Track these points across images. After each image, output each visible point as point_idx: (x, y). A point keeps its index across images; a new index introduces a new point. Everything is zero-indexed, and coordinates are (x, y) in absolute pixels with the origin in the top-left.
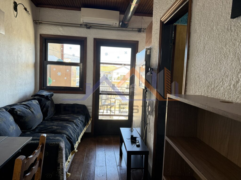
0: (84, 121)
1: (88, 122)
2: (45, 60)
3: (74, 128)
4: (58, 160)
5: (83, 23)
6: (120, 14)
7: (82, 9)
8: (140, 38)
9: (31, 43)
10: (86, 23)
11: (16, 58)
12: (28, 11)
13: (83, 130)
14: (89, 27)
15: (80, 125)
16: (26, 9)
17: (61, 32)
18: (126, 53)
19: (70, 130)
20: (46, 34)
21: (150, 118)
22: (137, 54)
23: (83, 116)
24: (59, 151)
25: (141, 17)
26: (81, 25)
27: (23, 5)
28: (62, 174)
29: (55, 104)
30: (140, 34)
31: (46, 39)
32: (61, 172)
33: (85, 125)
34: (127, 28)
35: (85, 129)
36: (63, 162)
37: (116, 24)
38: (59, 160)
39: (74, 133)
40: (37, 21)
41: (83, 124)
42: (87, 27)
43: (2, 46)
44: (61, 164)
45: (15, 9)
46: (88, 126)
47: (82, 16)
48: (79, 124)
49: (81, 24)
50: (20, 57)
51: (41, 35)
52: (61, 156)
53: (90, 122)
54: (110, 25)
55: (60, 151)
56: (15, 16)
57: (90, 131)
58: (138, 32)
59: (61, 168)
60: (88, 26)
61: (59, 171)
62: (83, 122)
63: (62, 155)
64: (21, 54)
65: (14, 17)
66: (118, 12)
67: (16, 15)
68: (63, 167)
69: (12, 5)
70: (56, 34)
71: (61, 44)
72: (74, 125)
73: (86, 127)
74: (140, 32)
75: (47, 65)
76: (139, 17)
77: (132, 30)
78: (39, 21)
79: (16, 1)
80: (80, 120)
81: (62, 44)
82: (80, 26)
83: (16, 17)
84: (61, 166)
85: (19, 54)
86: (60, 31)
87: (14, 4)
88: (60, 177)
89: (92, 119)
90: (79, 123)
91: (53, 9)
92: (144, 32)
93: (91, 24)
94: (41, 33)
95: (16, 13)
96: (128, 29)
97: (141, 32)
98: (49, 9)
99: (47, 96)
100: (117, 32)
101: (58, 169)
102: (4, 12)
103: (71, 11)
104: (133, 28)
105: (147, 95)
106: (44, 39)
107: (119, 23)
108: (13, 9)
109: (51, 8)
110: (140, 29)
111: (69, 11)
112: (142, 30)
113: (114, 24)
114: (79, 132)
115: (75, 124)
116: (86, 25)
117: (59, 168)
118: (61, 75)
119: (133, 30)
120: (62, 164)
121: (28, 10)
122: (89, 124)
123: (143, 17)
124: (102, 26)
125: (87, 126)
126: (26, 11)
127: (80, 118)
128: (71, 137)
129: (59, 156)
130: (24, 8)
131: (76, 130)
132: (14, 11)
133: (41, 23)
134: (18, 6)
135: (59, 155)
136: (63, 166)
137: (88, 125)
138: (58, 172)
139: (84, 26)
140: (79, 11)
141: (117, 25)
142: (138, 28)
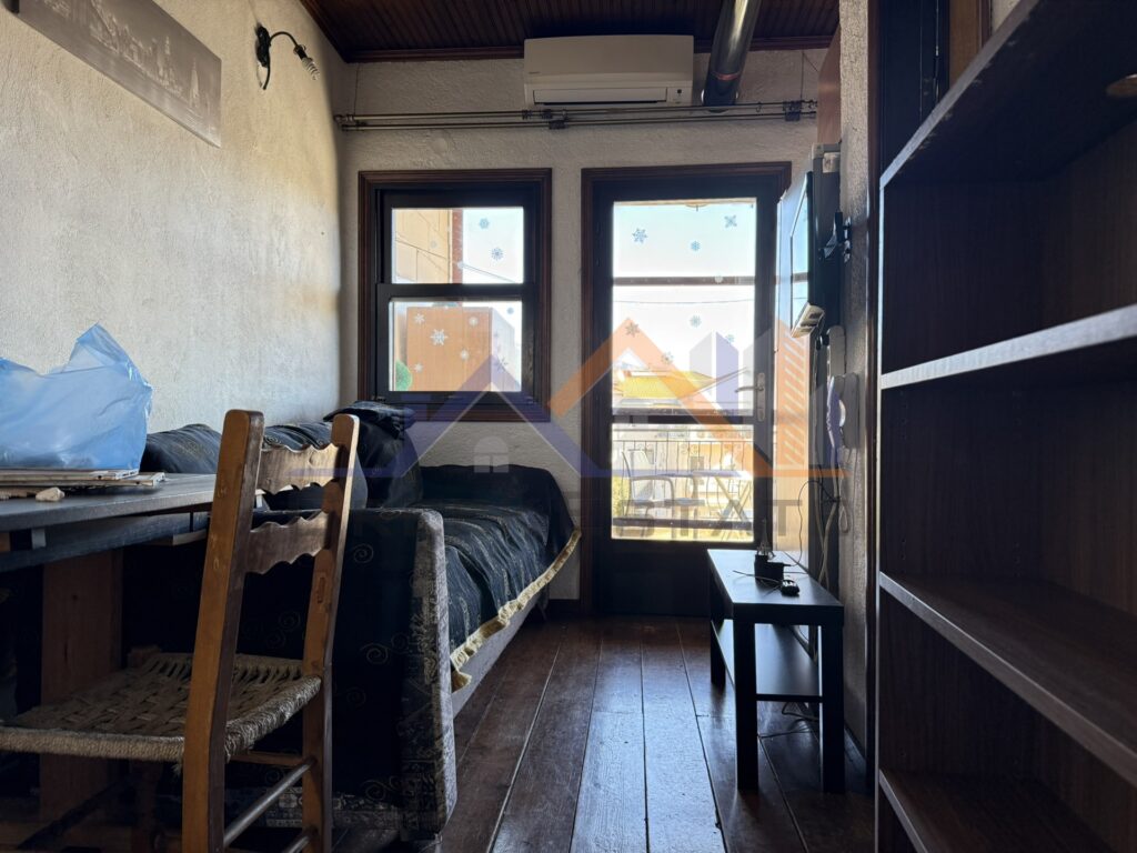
0: (545, 539)
1: (562, 545)
2: (382, 282)
3: (498, 541)
4: (415, 582)
5: (536, 103)
6: (696, 51)
7: (530, 44)
8: (797, 147)
9: (322, 206)
10: (546, 104)
11: (263, 254)
12: (311, 59)
13: (540, 574)
14: (558, 121)
15: (529, 549)
16: (300, 52)
17: (444, 155)
18: (731, 222)
19: (480, 542)
20: (384, 168)
21: (848, 464)
22: (779, 205)
23: (540, 513)
24: (419, 544)
25: (799, 52)
26: (526, 114)
27: (292, 38)
28: (433, 654)
29: (422, 468)
30: (798, 129)
31: (383, 192)
32: (427, 641)
33: (548, 557)
34: (733, 104)
35: (550, 573)
36: (434, 596)
37: (679, 91)
38: (419, 585)
39: (497, 558)
40: (348, 116)
41: (541, 550)
42: (554, 122)
43: (210, 192)
44: (425, 601)
45: (263, 54)
46: (561, 565)
47: (531, 73)
48: (519, 538)
49: (525, 112)
50: (279, 254)
51: (362, 176)
52: (429, 567)
53: (572, 546)
54: (655, 102)
55: (424, 543)
56: (261, 84)
57: (573, 592)
58: (787, 120)
59: (425, 623)
60: (556, 117)
61: (419, 632)
62: (539, 539)
63: (433, 563)
64: (283, 243)
65: (257, 85)
66: (689, 40)
67: (264, 80)
68: (434, 618)
69: (251, 39)
70: (423, 168)
71: (451, 211)
72: (499, 533)
73: (554, 567)
74: (792, 120)
75: (391, 304)
76: (786, 53)
77: (759, 116)
78: (353, 116)
79: (264, 26)
80: (524, 524)
81: (457, 210)
82: (520, 119)
83: (265, 88)
84: (425, 610)
85: (276, 240)
86: (438, 152)
87: (256, 37)
88: (423, 666)
89: (583, 534)
90: (521, 535)
91: (409, 64)
92: (814, 118)
93: (568, 107)
94: (364, 168)
95: (263, 70)
96: (736, 112)
97: (798, 119)
98: (397, 64)
99: (388, 419)
100: (685, 131)
101: (413, 627)
102: (218, 61)
103: (484, 63)
104: (759, 104)
105: (829, 362)
106: (376, 190)
107: (696, 91)
108: (255, 56)
109: (404, 59)
110: (792, 102)
111: (476, 64)
112: (805, 109)
113: (673, 93)
114: (518, 568)
115: (503, 532)
116: (547, 113)
117: (419, 623)
118: (445, 341)
119: (762, 112)
120: (432, 606)
121: (308, 56)
122: (566, 553)
123: (808, 52)
124: (615, 111)
125: (560, 560)
126: (301, 58)
127: (525, 516)
128: (485, 569)
129: (420, 567)
130: (295, 49)
131: (508, 554)
132: (260, 63)
133: (364, 124)
134: (273, 42)
135: (417, 560)
136: (434, 612)
137: (564, 560)
138: (415, 640)
139: (537, 119)
140: (517, 60)
141: (687, 96)
142: (785, 103)
